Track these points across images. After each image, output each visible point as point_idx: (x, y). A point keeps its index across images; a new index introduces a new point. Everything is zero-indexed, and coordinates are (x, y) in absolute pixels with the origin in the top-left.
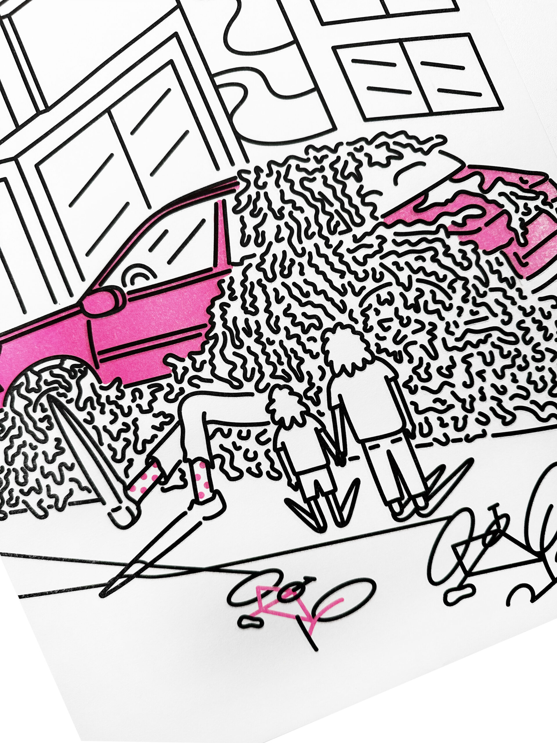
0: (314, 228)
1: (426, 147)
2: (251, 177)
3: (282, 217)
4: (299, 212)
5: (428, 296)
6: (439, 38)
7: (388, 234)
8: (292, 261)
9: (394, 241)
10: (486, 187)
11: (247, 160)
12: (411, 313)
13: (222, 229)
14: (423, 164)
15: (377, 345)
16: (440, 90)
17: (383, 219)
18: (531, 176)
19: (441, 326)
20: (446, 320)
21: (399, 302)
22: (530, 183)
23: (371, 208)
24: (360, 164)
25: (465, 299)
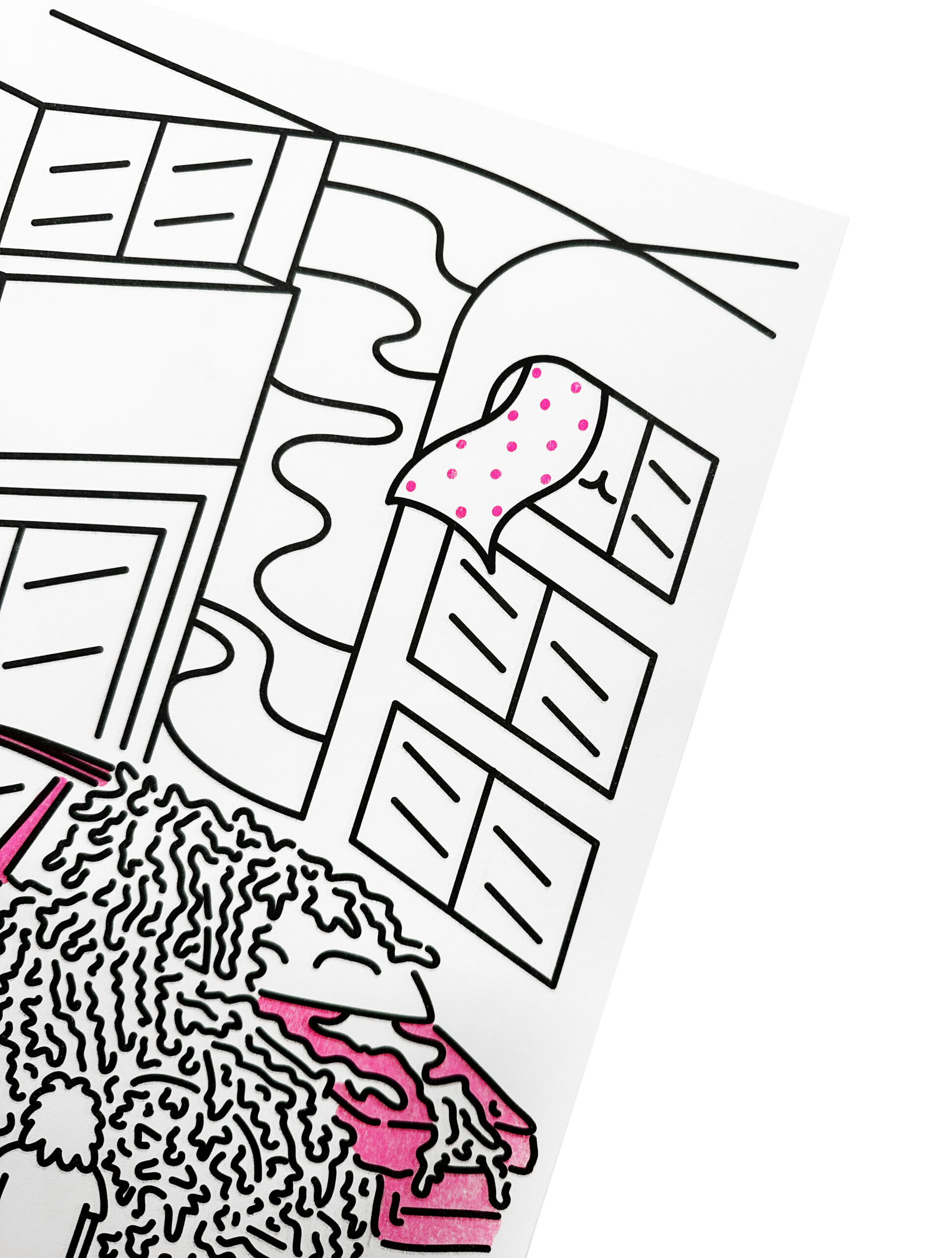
0: (159, 926)
1: (401, 950)
2: (134, 786)
3: (128, 874)
4: (157, 887)
5: (231, 1151)
6: (550, 815)
7: (250, 1022)
8: (92, 945)
9: (249, 1040)
10: (434, 1074)
11: (147, 759)
12: (191, 1152)
13: (35, 819)
14: (377, 970)
15: (111, 1153)
16: (489, 887)
17: (260, 996)
18: (510, 1111)
19: (216, 1203)
20: (228, 1203)
21: (187, 1123)
22: (501, 1120)
23: (255, 968)
24: (293, 895)
25: (275, 1197)
